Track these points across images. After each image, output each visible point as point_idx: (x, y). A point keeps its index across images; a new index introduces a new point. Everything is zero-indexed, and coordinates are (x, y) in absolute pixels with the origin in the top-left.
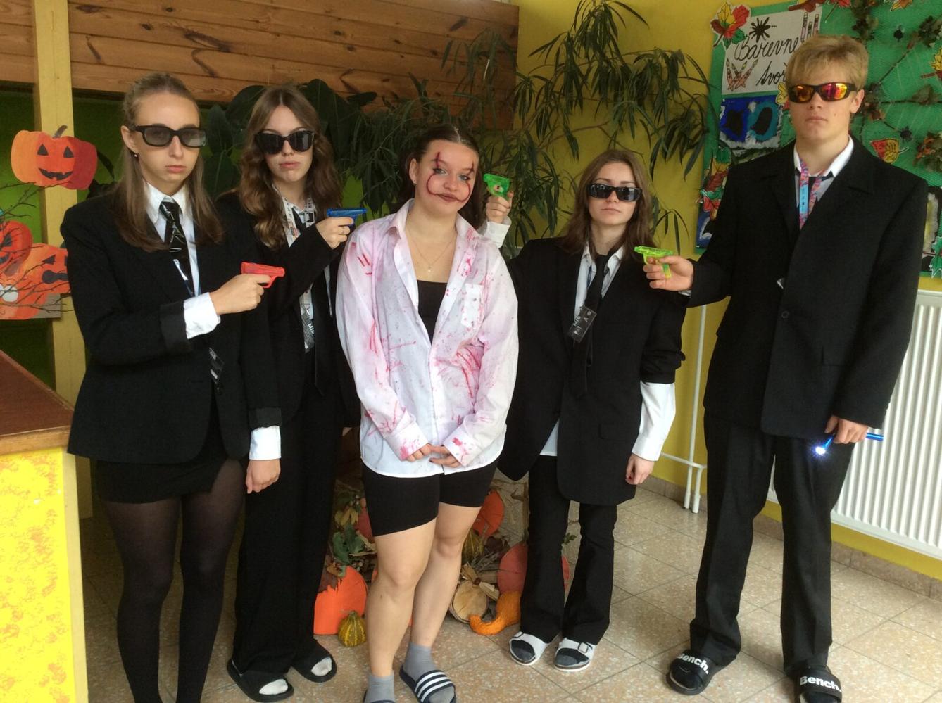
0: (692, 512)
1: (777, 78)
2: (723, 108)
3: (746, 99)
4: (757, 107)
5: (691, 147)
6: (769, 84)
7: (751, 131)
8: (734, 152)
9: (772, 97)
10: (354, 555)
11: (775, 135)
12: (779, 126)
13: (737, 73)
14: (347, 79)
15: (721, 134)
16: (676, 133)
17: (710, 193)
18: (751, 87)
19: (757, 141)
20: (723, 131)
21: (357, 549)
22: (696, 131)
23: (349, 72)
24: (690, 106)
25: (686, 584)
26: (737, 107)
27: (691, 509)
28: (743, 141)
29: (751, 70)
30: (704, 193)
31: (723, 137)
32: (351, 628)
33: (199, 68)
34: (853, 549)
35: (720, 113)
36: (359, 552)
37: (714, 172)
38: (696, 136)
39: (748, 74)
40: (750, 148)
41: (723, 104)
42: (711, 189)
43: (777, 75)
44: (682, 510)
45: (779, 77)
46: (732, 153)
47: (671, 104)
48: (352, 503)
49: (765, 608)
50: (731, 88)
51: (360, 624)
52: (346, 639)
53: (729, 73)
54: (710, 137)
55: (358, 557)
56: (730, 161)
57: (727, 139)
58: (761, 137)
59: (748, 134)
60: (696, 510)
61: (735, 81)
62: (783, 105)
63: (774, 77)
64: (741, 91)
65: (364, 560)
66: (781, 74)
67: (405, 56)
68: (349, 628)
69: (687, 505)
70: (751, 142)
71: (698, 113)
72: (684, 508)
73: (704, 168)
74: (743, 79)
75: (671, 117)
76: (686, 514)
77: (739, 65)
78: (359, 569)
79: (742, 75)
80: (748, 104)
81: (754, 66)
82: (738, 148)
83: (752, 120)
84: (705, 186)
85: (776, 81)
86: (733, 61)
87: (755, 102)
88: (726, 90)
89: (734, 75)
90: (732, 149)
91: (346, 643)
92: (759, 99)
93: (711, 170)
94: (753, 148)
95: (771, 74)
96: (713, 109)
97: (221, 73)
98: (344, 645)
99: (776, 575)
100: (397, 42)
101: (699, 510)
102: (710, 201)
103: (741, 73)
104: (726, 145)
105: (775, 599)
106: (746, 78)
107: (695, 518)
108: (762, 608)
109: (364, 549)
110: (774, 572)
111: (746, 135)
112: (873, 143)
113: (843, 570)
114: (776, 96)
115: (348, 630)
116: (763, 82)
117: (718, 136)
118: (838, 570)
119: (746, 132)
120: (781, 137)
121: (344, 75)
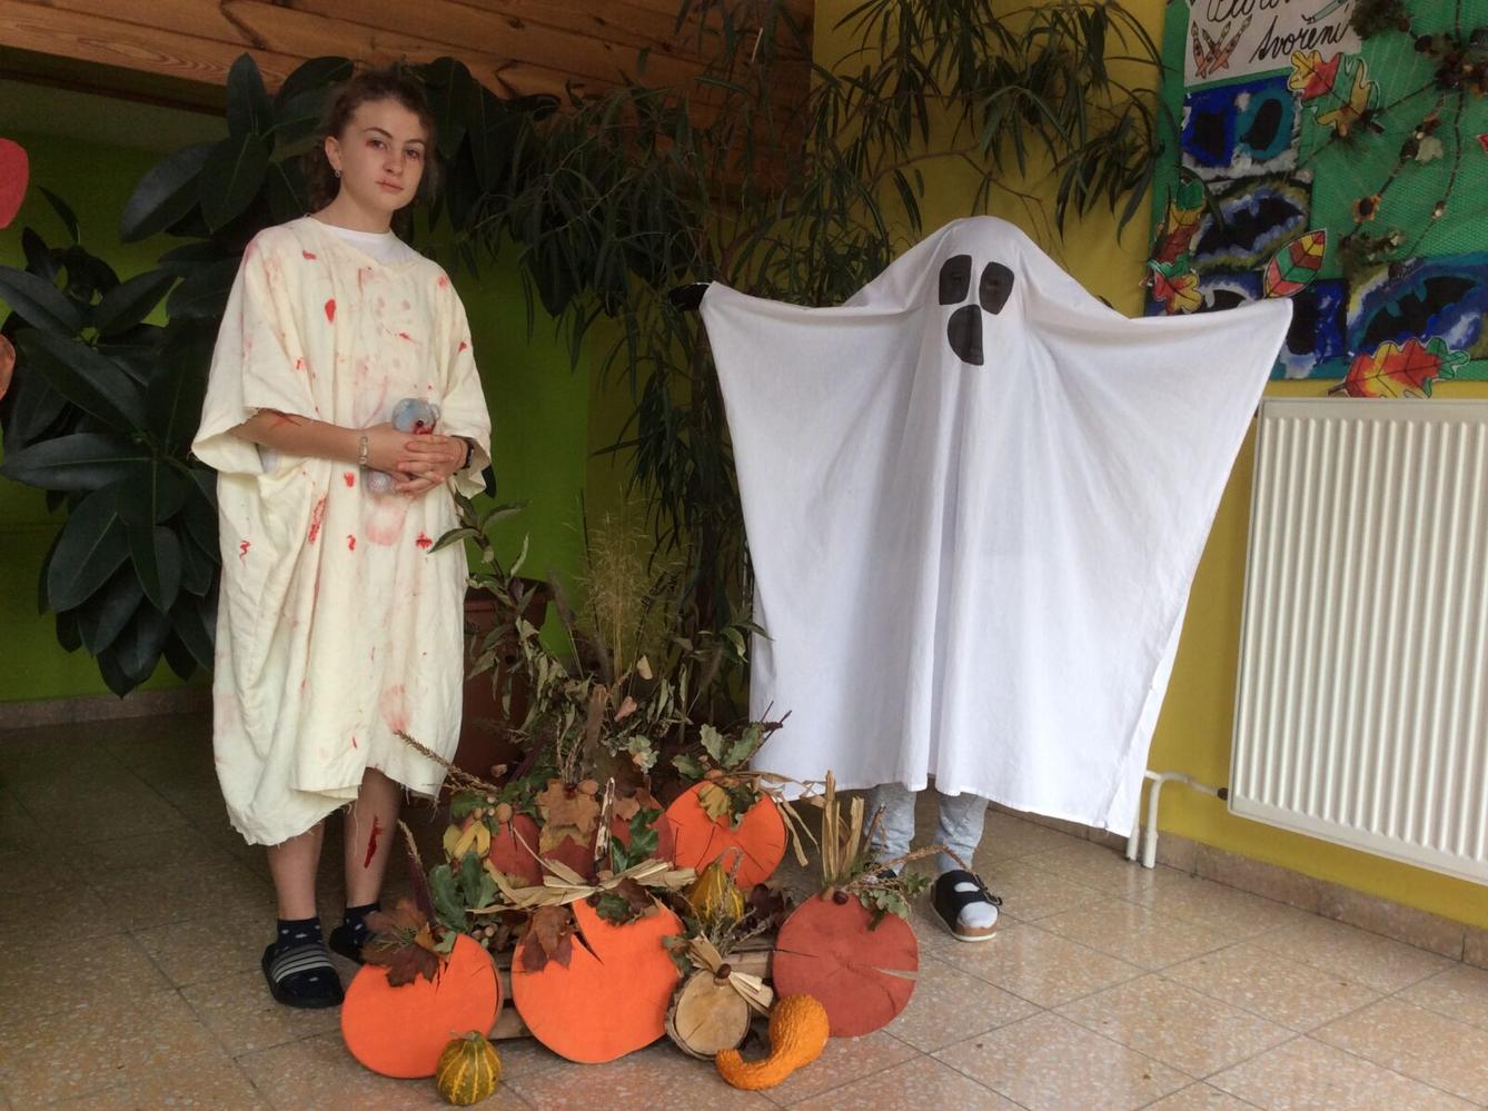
0: (1143, 866)
1: (1289, 45)
2: (1188, 110)
3: (1231, 90)
4: (1251, 100)
5: (1128, 186)
6: (1274, 57)
7: (1242, 145)
8: (1211, 187)
9: (1281, 80)
10: (476, 911)
11: (1289, 147)
12: (1295, 130)
13: (1212, 45)
14: (507, 76)
15: (1185, 155)
16: (1100, 167)
17: (1166, 266)
18: (1241, 66)
19: (1253, 162)
20: (1189, 153)
21: (485, 900)
22: (1138, 157)
23: (512, 64)
24: (1127, 112)
25: (1148, 990)
26: (1214, 105)
27: (1140, 860)
28: (1227, 165)
29: (1239, 35)
30: (1155, 266)
31: (1188, 162)
32: (467, 1070)
33: (234, 32)
34: (1468, 927)
35: (1183, 119)
36: (488, 906)
37: (1172, 227)
38: (1139, 166)
39: (1233, 44)
40: (1241, 175)
41: (1187, 103)
42: (1168, 260)
43: (1288, 39)
44: (1123, 863)
45: (1293, 43)
46: (1207, 190)
47: (1091, 111)
48: (479, 813)
49: (1314, 1034)
50: (1201, 73)
51: (486, 1061)
52: (456, 1089)
53: (1198, 48)
54: (1165, 165)
55: (485, 916)
56: (1204, 203)
57: (1196, 165)
58: (1260, 154)
59: (1236, 151)
60: (1150, 861)
61: (1209, 60)
62: (1303, 91)
63: (1284, 43)
64: (1220, 75)
65: (499, 925)
66: (1296, 36)
67: (615, 48)
68: (464, 1066)
69: (1132, 853)
70: (1242, 165)
71: (1139, 124)
72: (1127, 859)
73: (1154, 220)
74: (1225, 55)
75: (1090, 137)
76: (1131, 871)
77: (1215, 31)
78: (485, 942)
79: (1222, 48)
80: (1234, 97)
81: (1244, 28)
82: (1218, 179)
83: (1243, 125)
84: (1158, 252)
85: (1286, 51)
86: (1203, 24)
87: (1248, 92)
88: (1192, 78)
89: (1206, 49)
90: (1206, 183)
91: (453, 1098)
92: (1255, 85)
93: (1167, 225)
94: (1247, 174)
95: (1277, 39)
96: (1169, 114)
97: (274, 43)
98: (448, 1101)
99: (1322, 975)
100: (601, 21)
101: (1156, 862)
102: (1166, 280)
103: (1219, 43)
104: (1194, 176)
105: (1330, 1018)
106: (1229, 52)
107: (1150, 877)
108: (1306, 1035)
109: (501, 902)
110: (1318, 969)
111: (1231, 153)
112: (1482, 138)
113: (1451, 967)
114: (1288, 76)
115: (460, 1073)
116: (1262, 55)
117: (1180, 159)
118: (1440, 968)
119: (1233, 148)
120: (1299, 150)
121: (502, 69)
